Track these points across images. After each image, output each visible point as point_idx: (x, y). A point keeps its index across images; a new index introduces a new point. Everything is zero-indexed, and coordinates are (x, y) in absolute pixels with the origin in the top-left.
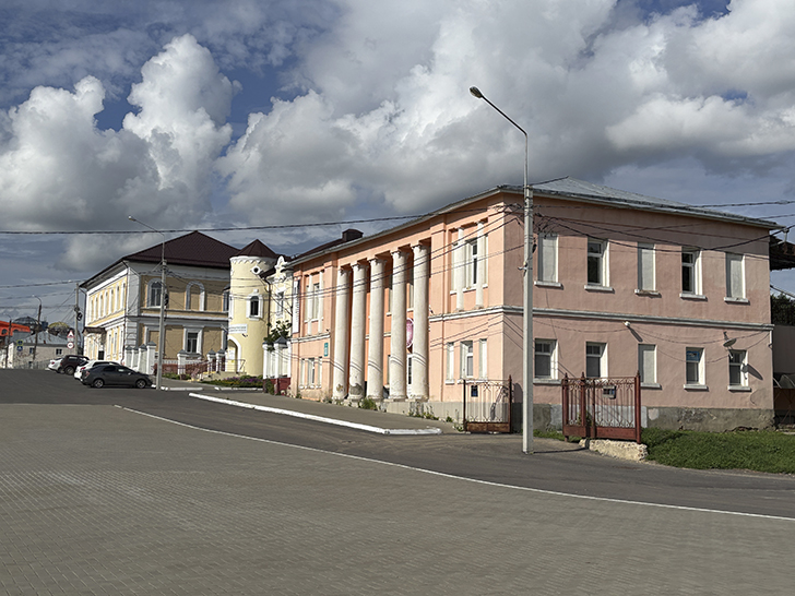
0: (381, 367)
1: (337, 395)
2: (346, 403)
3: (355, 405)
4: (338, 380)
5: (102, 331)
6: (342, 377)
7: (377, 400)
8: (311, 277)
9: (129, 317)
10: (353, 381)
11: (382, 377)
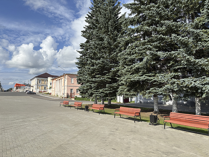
4: (56, 93)
5: (33, 86)
9: (36, 85)
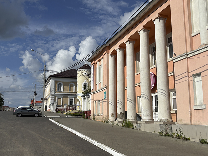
0: (134, 102)
1: (111, 118)
2: (115, 123)
3: (120, 125)
4: (111, 111)
5: (47, 99)
6: (113, 109)
7: (133, 122)
8: (98, 63)
9: (51, 94)
10: (119, 111)
11: (135, 108)
